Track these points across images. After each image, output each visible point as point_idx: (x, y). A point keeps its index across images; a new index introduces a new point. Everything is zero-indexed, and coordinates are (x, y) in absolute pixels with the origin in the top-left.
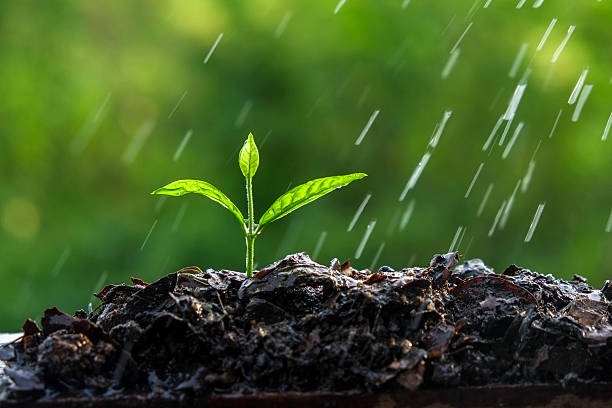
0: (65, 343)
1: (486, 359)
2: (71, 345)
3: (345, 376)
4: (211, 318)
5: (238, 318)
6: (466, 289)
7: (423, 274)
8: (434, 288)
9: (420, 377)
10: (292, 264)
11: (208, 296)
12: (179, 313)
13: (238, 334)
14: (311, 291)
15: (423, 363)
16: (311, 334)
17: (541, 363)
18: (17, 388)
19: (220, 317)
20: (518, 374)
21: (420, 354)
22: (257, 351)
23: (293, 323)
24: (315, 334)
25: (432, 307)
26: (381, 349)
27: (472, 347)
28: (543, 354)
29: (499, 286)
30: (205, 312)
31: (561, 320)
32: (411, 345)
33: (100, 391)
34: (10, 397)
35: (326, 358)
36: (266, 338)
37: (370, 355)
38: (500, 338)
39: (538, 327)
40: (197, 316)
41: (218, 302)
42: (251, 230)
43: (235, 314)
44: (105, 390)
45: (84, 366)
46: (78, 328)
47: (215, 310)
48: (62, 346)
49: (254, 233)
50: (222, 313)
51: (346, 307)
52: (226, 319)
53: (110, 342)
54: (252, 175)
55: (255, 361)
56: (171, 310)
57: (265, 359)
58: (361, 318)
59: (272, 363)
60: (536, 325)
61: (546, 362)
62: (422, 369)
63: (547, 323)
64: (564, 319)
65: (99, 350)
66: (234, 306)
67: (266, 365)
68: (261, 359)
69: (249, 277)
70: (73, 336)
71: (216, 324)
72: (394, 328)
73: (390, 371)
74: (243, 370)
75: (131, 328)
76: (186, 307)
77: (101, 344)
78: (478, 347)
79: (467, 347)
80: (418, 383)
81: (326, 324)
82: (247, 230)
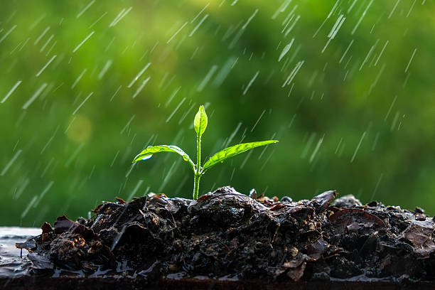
1: (348, 262)
7: (310, 205)
8: (317, 214)
13: (182, 240)
14: (235, 211)
15: (305, 263)
16: (232, 241)
21: (304, 258)
22: (194, 252)
23: (220, 233)
24: (235, 242)
25: (312, 228)
27: (339, 255)
29: (361, 214)
32: (297, 251)
41: (171, 219)
42: (198, 171)
47: (169, 223)
49: (200, 173)
54: (201, 133)
55: (192, 258)
56: (140, 221)
57: (199, 257)
66: (181, 221)
67: (199, 261)
68: (196, 256)
73: (282, 267)
79: (336, 255)
81: (242, 235)
82: (195, 171)
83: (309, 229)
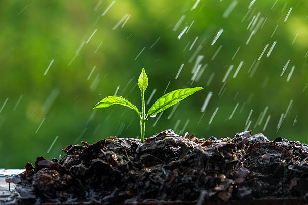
0: (46, 175)
1: (264, 185)
2: (49, 176)
3: (191, 193)
4: (122, 162)
5: (136, 163)
6: (254, 149)
7: (232, 141)
8: (237, 148)
9: (230, 195)
10: (164, 135)
11: (120, 151)
12: (106, 161)
13: (136, 171)
14: (174, 149)
15: (232, 187)
16: (174, 171)
17: (293, 187)
18: (21, 198)
19: (127, 162)
20: (281, 193)
21: (230, 183)
22: (146, 180)
23: (164, 165)
24: (176, 171)
25: (236, 159)
26: (210, 179)
27: (257, 179)
28: (294, 183)
29: (272, 147)
30: (119, 160)
31: (304, 165)
32: (225, 177)
33: (64, 200)
34: (18, 202)
35: (181, 184)
36: (150, 173)
37: (204, 182)
38: (271, 174)
39: (291, 169)
40: (115, 161)
41: (126, 155)
43: (134, 161)
44: (67, 200)
45: (56, 187)
46: (53, 167)
47: (124, 158)
48: (45, 176)
49: (145, 119)
50: (127, 160)
51: (192, 158)
52: (130, 163)
53: (70, 175)
54: (145, 90)
55: (144, 185)
56: (102, 158)
57: (150, 184)
58: (200, 163)
59: (153, 186)
60: (291, 168)
61: (295, 186)
62: (230, 190)
63: (296, 167)
64: (305, 164)
65: (64, 179)
66: (134, 157)
67: (150, 188)
68: (147, 184)
69: (142, 142)
70: (51, 171)
71: (125, 166)
72: (217, 168)
73: (214, 191)
74: (138, 190)
75: (81, 167)
76: (109, 157)
77: (65, 176)
78: (260, 179)
79: (255, 179)
80: (229, 197)
81: (181, 166)
82: (142, 118)
83: (233, 159)
